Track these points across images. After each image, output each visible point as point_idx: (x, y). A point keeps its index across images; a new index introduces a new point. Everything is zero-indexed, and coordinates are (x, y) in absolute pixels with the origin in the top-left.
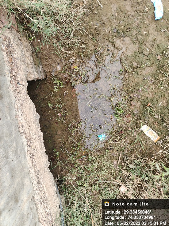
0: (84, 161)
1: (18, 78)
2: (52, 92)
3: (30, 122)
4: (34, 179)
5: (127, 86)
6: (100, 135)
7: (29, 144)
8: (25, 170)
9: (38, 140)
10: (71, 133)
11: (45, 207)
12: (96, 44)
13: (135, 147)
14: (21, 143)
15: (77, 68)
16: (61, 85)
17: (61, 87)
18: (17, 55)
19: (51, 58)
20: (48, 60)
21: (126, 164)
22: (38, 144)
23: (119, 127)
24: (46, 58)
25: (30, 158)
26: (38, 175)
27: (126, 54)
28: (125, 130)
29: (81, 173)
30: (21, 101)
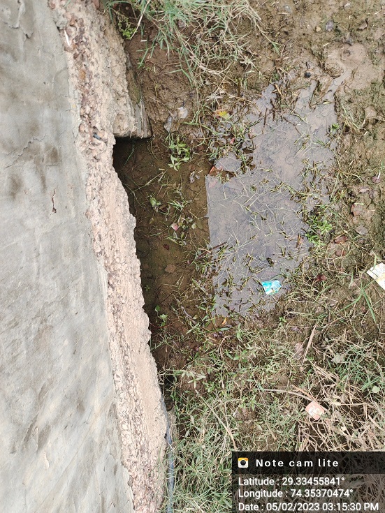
0: (224, 339)
1: (96, 122)
2: (161, 171)
3: (115, 231)
4: (118, 363)
5: (346, 167)
6: (267, 282)
7: (111, 283)
8: (101, 340)
9: (129, 276)
10: (200, 272)
11: (136, 432)
12: (279, 57)
13: (351, 316)
14: (96, 278)
15: (227, 116)
16: (186, 155)
17: (185, 159)
18: (96, 66)
19: (167, 89)
20: (160, 92)
21: (325, 354)
22: (130, 286)
23: (316, 265)
24: (157, 86)
25: (111, 314)
26: (126, 357)
27: (350, 87)
28: (329, 274)
29: (217, 367)
30: (99, 178)
